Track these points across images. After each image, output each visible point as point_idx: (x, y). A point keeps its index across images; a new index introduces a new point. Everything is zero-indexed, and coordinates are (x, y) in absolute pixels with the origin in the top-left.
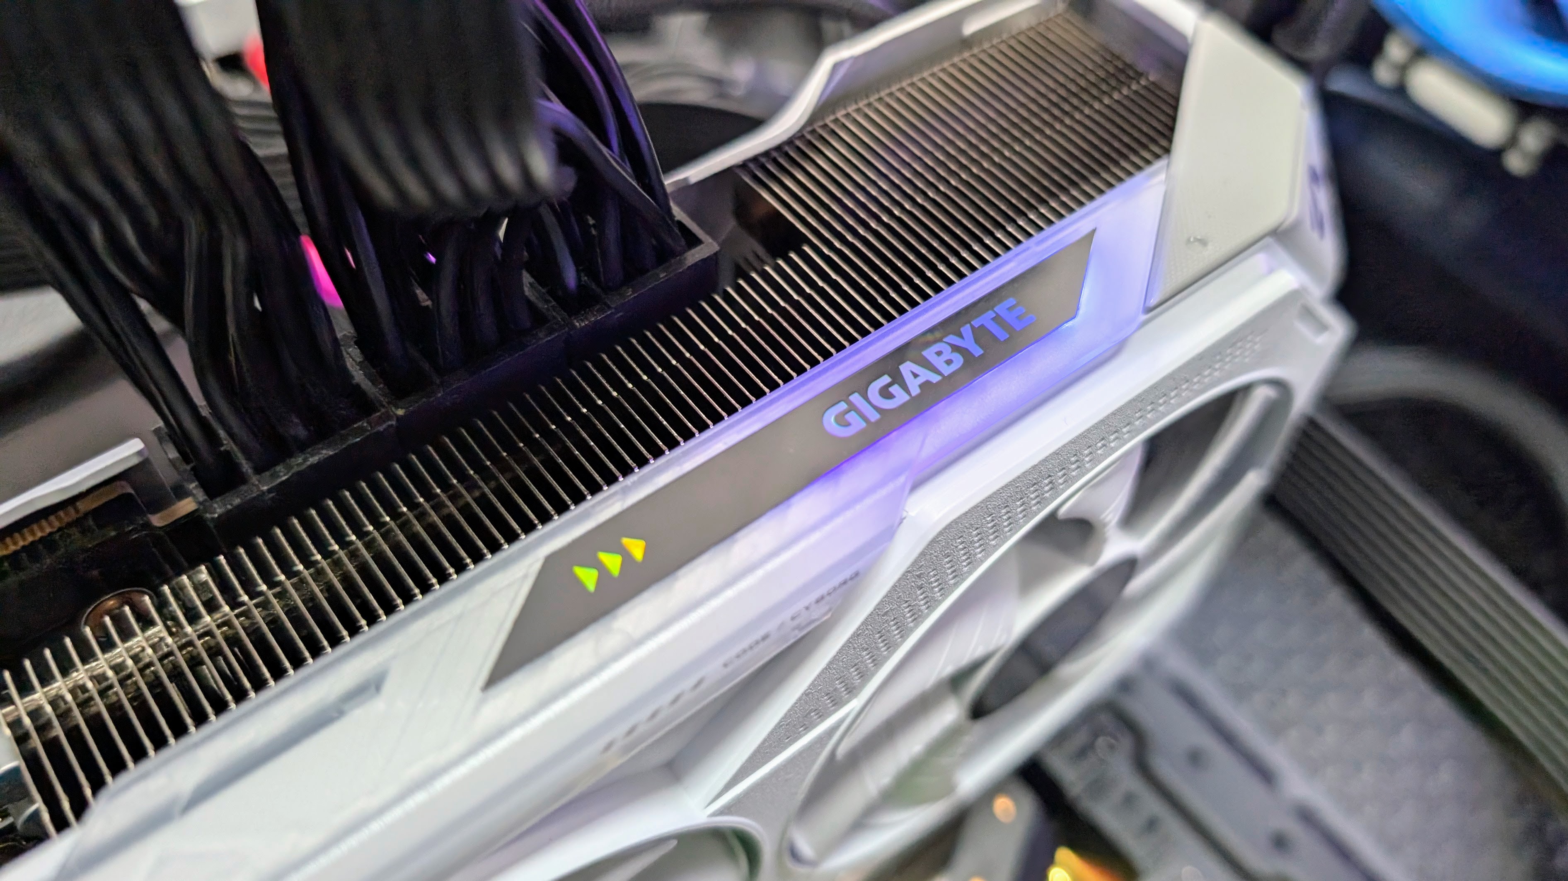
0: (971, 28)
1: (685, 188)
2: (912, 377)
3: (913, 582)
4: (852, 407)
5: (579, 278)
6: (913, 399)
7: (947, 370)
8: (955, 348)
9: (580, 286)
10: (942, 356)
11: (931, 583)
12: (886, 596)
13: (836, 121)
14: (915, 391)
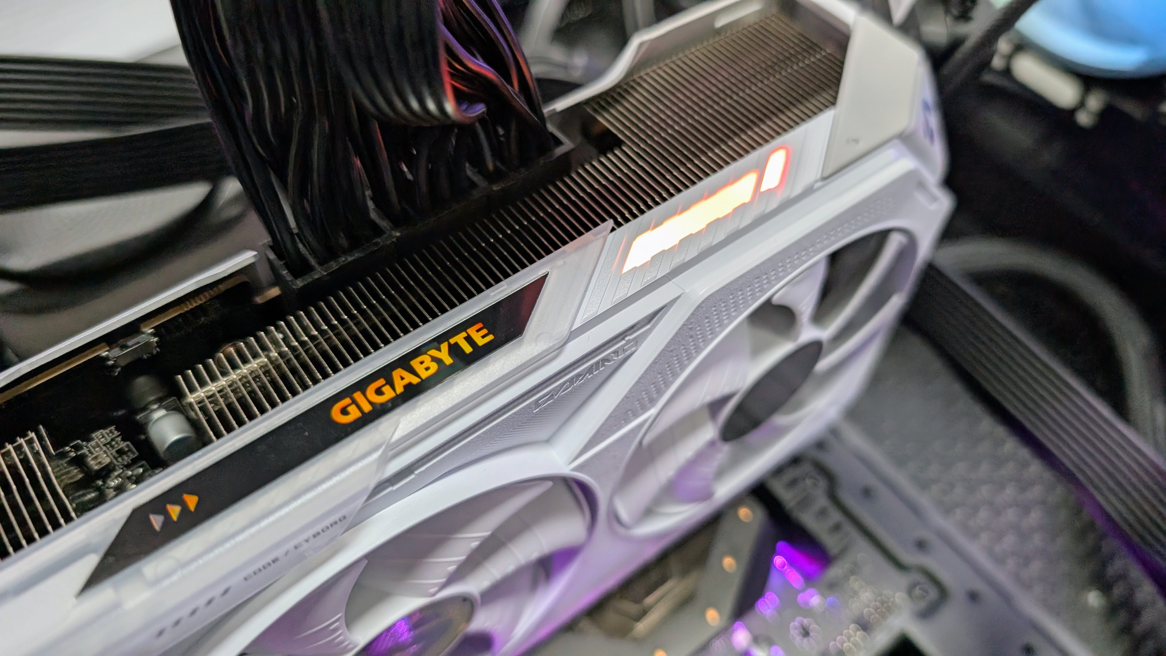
0: (720, 23)
1: (554, 114)
2: (400, 379)
3: (687, 332)
4: (354, 402)
5: (495, 165)
6: (397, 396)
7: (424, 375)
8: (434, 359)
9: (496, 167)
10: (423, 365)
11: (697, 335)
12: (672, 339)
13: (641, 77)
14: (400, 389)
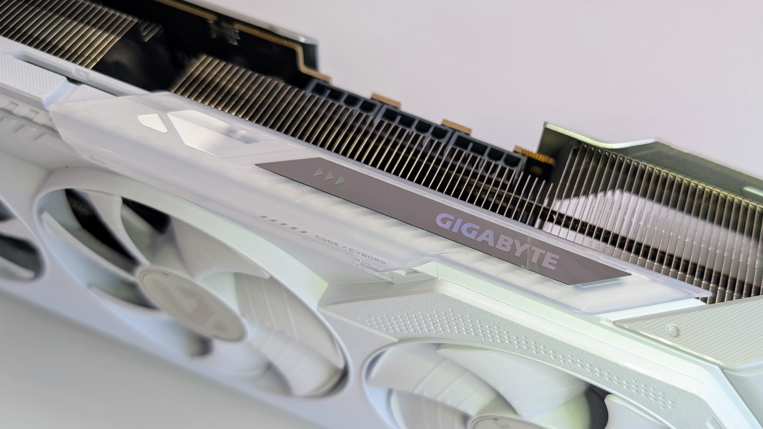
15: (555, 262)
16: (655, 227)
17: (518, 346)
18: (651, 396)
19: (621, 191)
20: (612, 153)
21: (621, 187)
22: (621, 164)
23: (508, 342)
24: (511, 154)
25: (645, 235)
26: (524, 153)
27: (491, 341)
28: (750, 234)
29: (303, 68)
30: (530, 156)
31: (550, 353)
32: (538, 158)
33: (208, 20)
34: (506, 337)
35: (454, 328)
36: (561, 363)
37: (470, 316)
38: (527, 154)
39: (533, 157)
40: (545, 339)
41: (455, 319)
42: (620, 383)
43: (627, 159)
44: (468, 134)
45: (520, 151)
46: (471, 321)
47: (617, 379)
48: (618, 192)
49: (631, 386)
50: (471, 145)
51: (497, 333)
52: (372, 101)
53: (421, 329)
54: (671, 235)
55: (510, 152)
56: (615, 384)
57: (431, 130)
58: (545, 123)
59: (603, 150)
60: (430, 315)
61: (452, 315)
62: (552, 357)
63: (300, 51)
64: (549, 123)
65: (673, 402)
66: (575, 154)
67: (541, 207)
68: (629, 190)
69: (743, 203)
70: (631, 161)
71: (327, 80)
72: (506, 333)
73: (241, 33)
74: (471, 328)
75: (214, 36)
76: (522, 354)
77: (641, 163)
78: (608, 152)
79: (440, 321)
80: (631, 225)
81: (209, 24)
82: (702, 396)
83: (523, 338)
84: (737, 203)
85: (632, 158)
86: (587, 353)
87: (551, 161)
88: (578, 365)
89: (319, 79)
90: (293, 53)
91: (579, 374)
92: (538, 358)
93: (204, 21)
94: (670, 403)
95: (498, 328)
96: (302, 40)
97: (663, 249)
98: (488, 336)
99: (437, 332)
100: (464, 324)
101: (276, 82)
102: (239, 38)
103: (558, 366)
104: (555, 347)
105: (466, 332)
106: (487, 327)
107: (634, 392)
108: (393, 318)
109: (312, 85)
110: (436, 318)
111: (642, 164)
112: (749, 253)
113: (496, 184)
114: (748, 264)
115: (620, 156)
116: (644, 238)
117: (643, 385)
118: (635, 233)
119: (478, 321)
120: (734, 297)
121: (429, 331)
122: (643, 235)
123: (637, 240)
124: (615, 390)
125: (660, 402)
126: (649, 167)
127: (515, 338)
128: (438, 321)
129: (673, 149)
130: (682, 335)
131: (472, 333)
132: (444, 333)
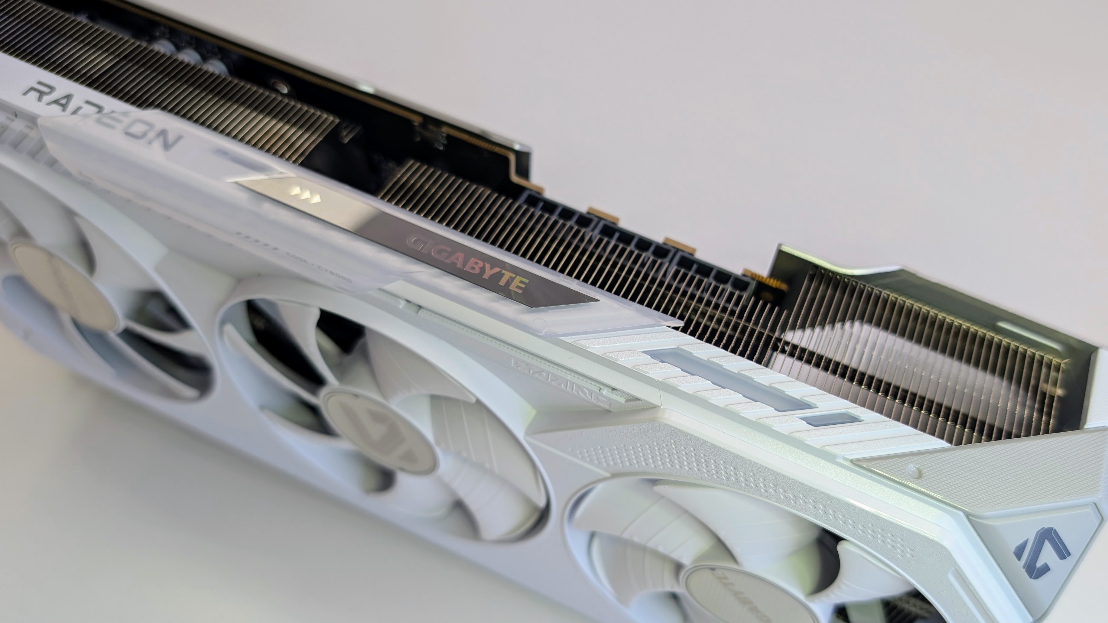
15: (523, 286)
16: (898, 362)
17: (744, 484)
18: (889, 543)
19: (860, 323)
20: (852, 279)
21: (862, 318)
22: (862, 292)
23: (734, 479)
24: (739, 278)
25: (886, 371)
26: (754, 276)
27: (715, 477)
28: (1002, 375)
29: (515, 178)
30: (760, 279)
31: (780, 492)
32: (769, 282)
33: (414, 121)
34: (732, 473)
35: (675, 462)
36: (791, 503)
37: (694, 449)
38: (757, 278)
39: (764, 281)
40: (776, 476)
41: (677, 452)
42: (855, 528)
43: (869, 287)
44: (692, 255)
45: (749, 275)
46: (695, 455)
47: (852, 522)
48: (857, 324)
49: (867, 530)
50: (695, 267)
51: (723, 468)
52: (588, 216)
53: (638, 462)
54: (915, 370)
55: (738, 276)
56: (849, 528)
57: (652, 249)
58: (780, 245)
59: (843, 276)
60: (650, 447)
61: (674, 447)
62: (782, 497)
63: (512, 158)
64: (784, 245)
65: (912, 550)
66: (811, 281)
67: (772, 337)
68: (870, 321)
69: (1004, 343)
70: (873, 289)
71: (540, 192)
72: (732, 469)
73: (449, 137)
74: (695, 462)
75: (418, 139)
76: (749, 492)
77: (883, 292)
78: (848, 279)
79: (660, 454)
80: (871, 358)
81: (414, 126)
82: (946, 544)
83: (752, 474)
84: (989, 339)
85: (874, 285)
86: (822, 493)
87: (784, 287)
88: (810, 506)
89: (531, 190)
90: (506, 161)
91: (810, 516)
92: (766, 498)
93: (408, 122)
94: (909, 550)
95: (724, 462)
96: (517, 147)
97: (906, 387)
98: (713, 472)
99: (655, 466)
100: (686, 457)
101: (482, 189)
102: (445, 142)
103: (787, 507)
104: (785, 485)
105: (688, 467)
106: (712, 461)
107: (870, 537)
108: (608, 450)
109: (524, 196)
110: (656, 451)
111: (885, 293)
112: (1000, 395)
113: (724, 310)
114: (999, 406)
115: (861, 284)
116: (885, 372)
117: (880, 530)
118: (876, 368)
119: (702, 455)
120: (983, 441)
121: (647, 464)
122: (884, 371)
123: (877, 376)
124: (849, 535)
125: (898, 550)
126: (893, 296)
127: (742, 474)
128: (658, 454)
129: (921, 279)
130: (924, 476)
131: (695, 468)
132: (664, 468)
